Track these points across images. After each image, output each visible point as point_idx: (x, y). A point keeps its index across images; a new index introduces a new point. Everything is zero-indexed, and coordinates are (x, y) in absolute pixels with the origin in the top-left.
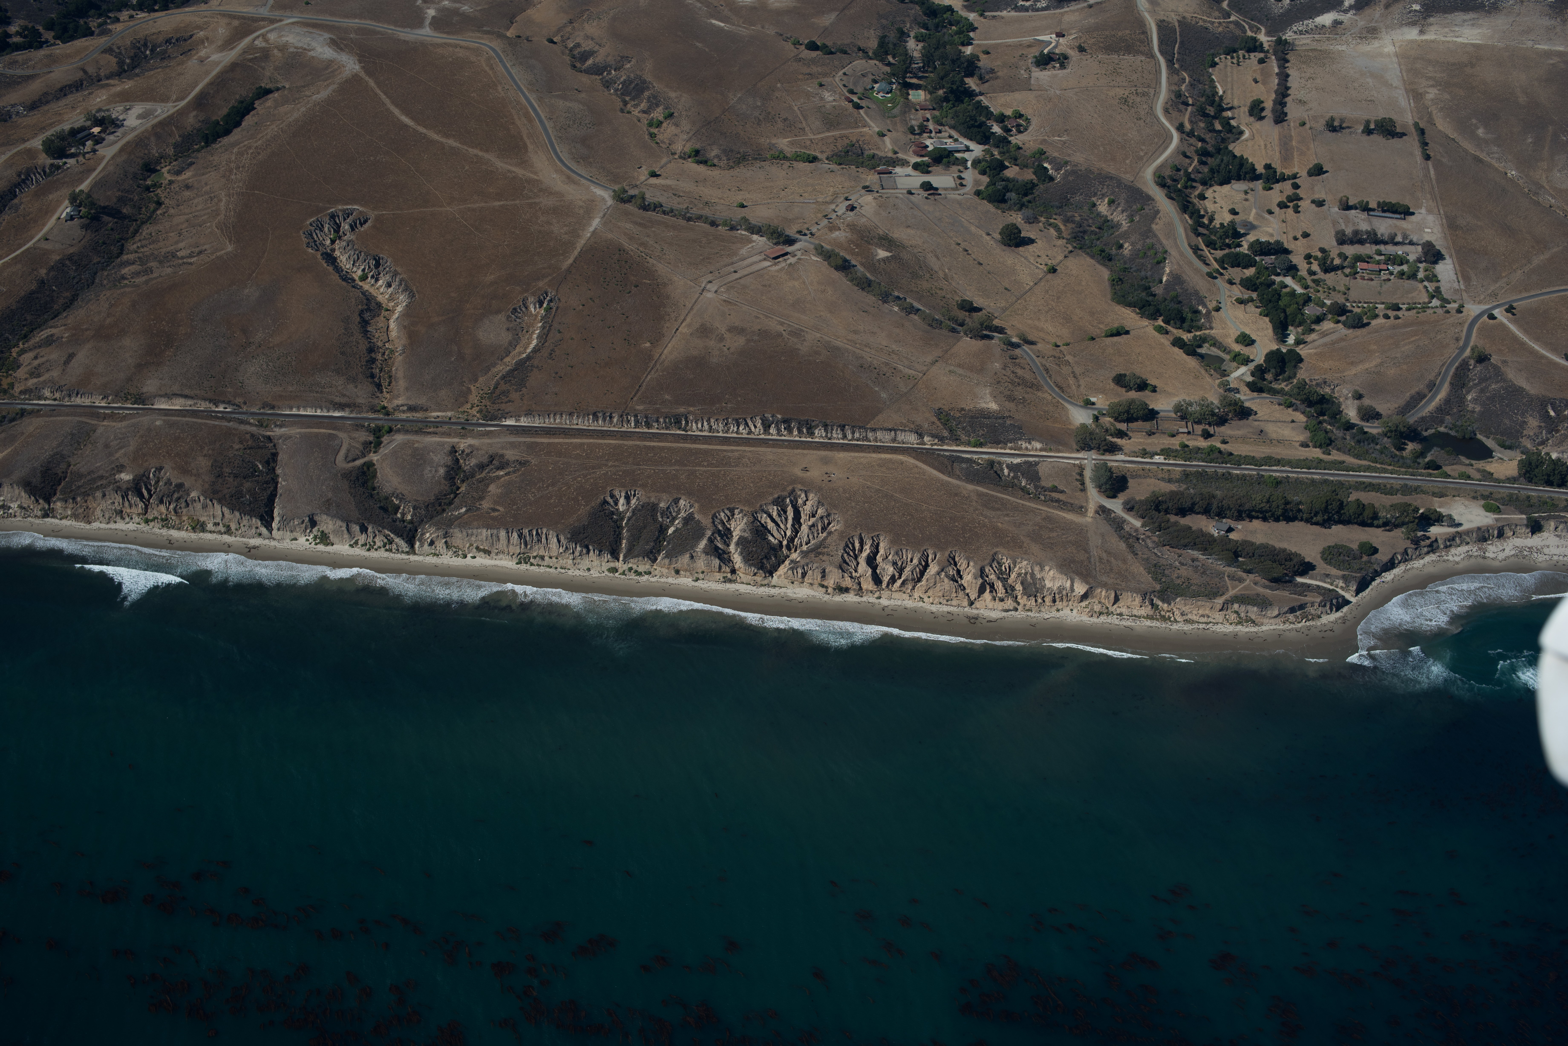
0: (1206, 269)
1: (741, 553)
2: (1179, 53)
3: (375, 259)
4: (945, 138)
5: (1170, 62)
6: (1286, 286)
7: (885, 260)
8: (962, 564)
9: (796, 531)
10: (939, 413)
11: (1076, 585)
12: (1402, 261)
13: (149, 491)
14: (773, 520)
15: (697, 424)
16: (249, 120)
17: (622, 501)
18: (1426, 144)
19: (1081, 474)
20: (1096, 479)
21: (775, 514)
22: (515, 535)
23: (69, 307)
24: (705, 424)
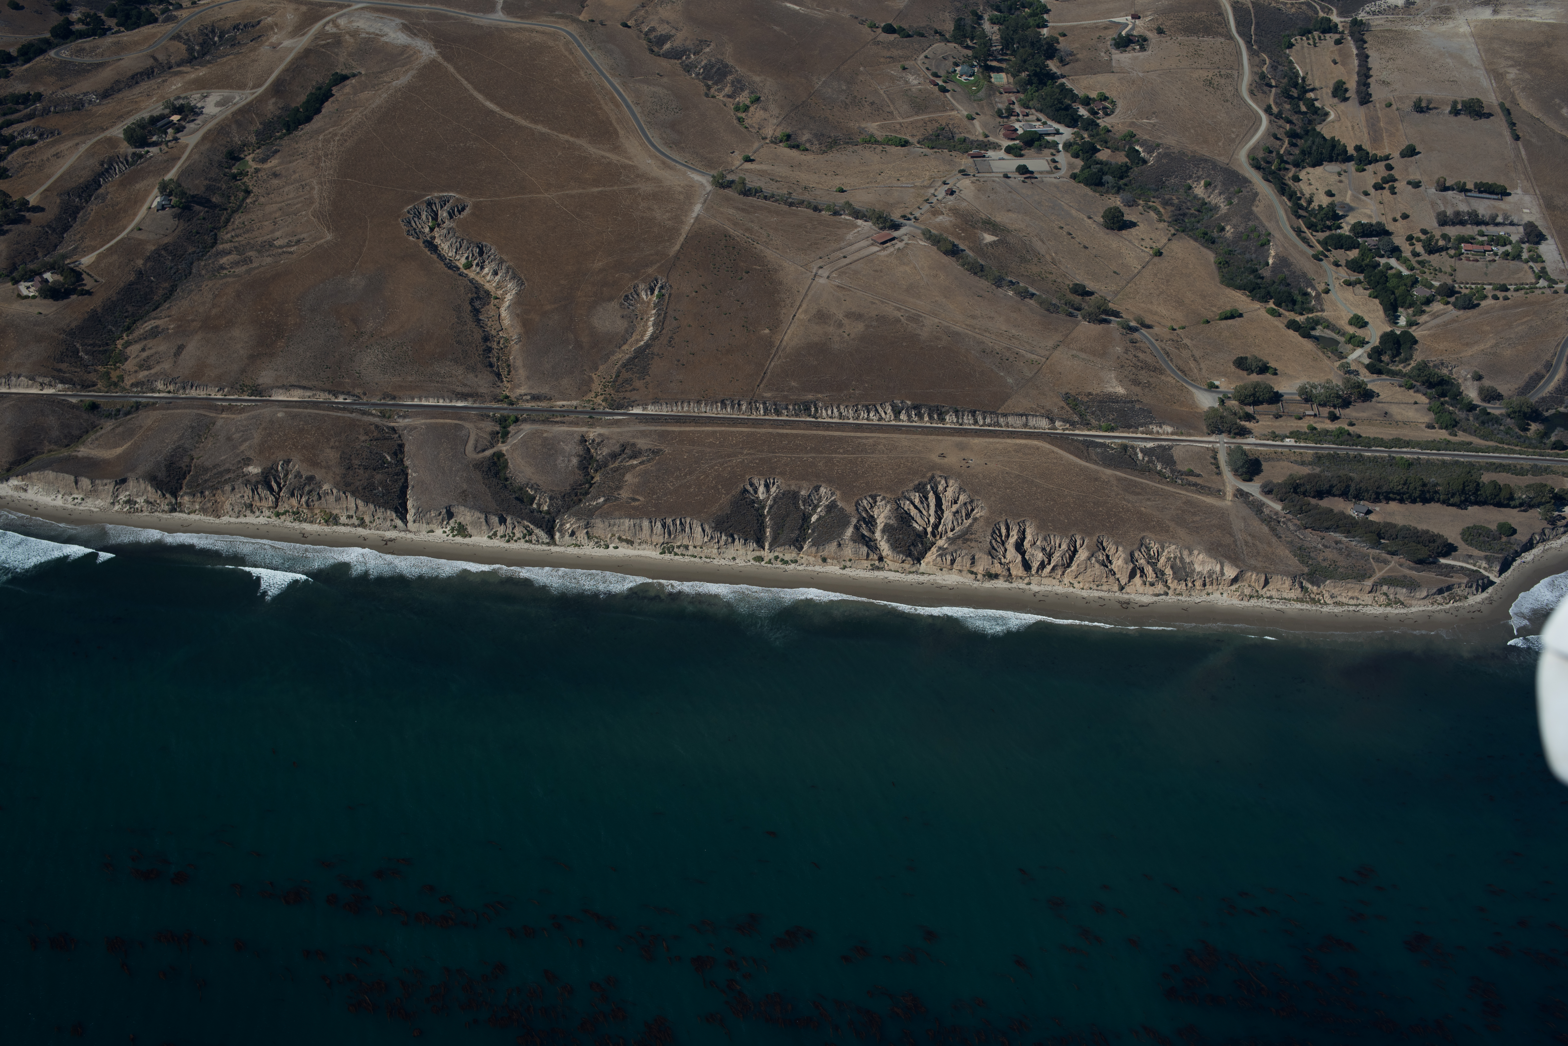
0: (1311, 252)
1: (888, 541)
2: (1256, 35)
3: (478, 247)
4: (1033, 121)
5: (1249, 43)
6: (1392, 268)
7: (992, 244)
8: (1111, 549)
9: (939, 518)
10: (1067, 397)
11: (1226, 569)
12: (1503, 241)
13: (278, 484)
14: (916, 507)
15: (827, 411)
16: (328, 107)
17: (761, 489)
18: (1514, 124)
19: (1215, 458)
20: (1231, 463)
21: (917, 501)
22: (659, 524)
23: (168, 298)
24: (835, 410)
